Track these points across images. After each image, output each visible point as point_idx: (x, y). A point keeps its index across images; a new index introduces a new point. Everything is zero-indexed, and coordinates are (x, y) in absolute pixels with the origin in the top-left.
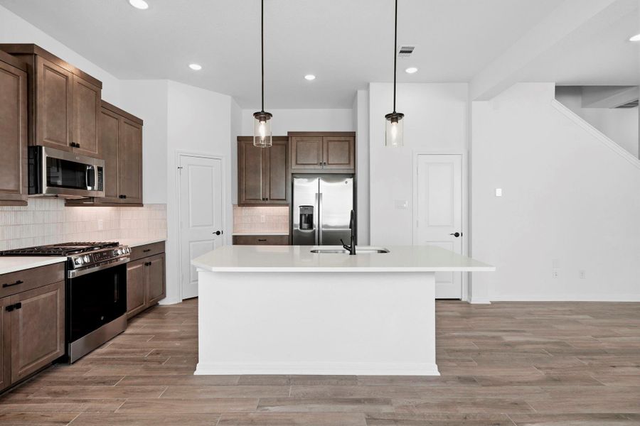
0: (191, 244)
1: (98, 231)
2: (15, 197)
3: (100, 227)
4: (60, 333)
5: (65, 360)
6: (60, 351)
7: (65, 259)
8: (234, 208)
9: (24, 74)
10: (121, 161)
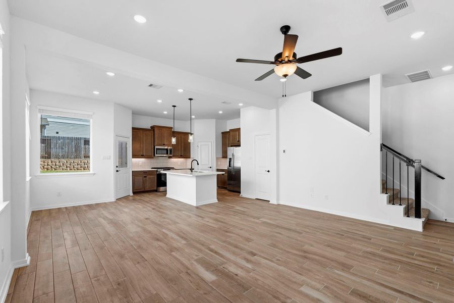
1: (179, 165)
2: (151, 157)
4: (156, 185)
5: (156, 191)
6: (155, 188)
7: (156, 169)
8: (217, 158)
9: (153, 132)
10: (181, 146)
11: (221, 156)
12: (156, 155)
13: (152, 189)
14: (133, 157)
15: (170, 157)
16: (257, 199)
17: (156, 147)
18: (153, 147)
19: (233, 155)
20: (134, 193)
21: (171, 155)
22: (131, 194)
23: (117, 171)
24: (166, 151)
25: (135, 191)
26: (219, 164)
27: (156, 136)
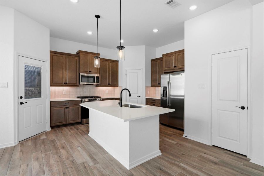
0: (130, 100)
1: (107, 94)
2: (75, 85)
3: (107, 93)
4: (80, 116)
5: (80, 123)
6: (79, 120)
7: (81, 99)
8: (146, 87)
9: (78, 58)
10: (109, 74)
11: (150, 84)
12: (81, 83)
13: (75, 121)
14: (51, 86)
15: (97, 86)
16: (214, 146)
17: (81, 74)
18: (78, 74)
19: (169, 83)
20: (52, 127)
21: (99, 84)
22: (49, 129)
23: (21, 103)
24: (92, 79)
25: (54, 125)
26: (148, 93)
27: (81, 62)
